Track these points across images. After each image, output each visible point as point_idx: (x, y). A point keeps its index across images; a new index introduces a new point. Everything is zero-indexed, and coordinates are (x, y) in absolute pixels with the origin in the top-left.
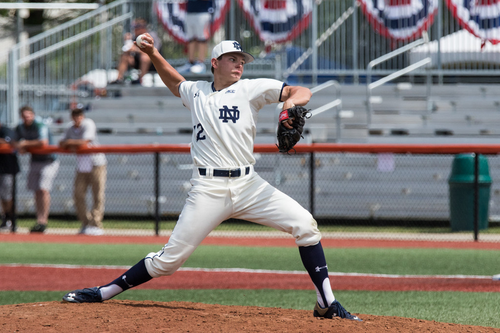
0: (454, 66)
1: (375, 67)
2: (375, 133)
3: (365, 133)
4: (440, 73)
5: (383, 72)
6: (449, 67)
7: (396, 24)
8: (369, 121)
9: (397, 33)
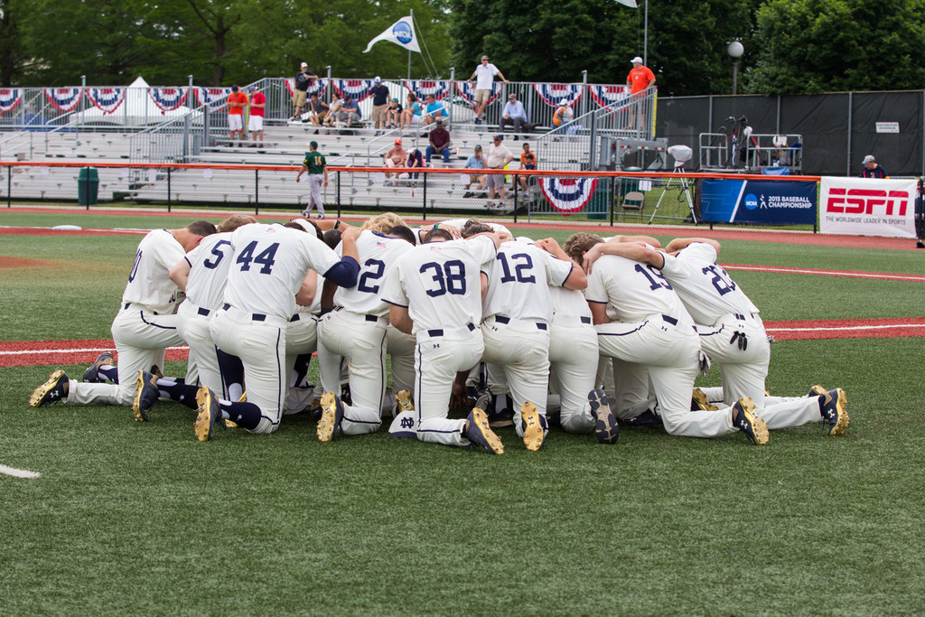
0: (91, 124)
1: (50, 124)
2: (48, 156)
3: (44, 156)
4: (84, 126)
5: (54, 126)
6: (88, 124)
7: (62, 102)
8: (47, 150)
9: (63, 107)
